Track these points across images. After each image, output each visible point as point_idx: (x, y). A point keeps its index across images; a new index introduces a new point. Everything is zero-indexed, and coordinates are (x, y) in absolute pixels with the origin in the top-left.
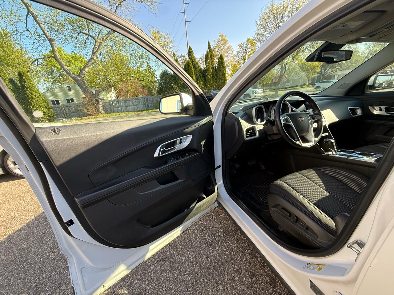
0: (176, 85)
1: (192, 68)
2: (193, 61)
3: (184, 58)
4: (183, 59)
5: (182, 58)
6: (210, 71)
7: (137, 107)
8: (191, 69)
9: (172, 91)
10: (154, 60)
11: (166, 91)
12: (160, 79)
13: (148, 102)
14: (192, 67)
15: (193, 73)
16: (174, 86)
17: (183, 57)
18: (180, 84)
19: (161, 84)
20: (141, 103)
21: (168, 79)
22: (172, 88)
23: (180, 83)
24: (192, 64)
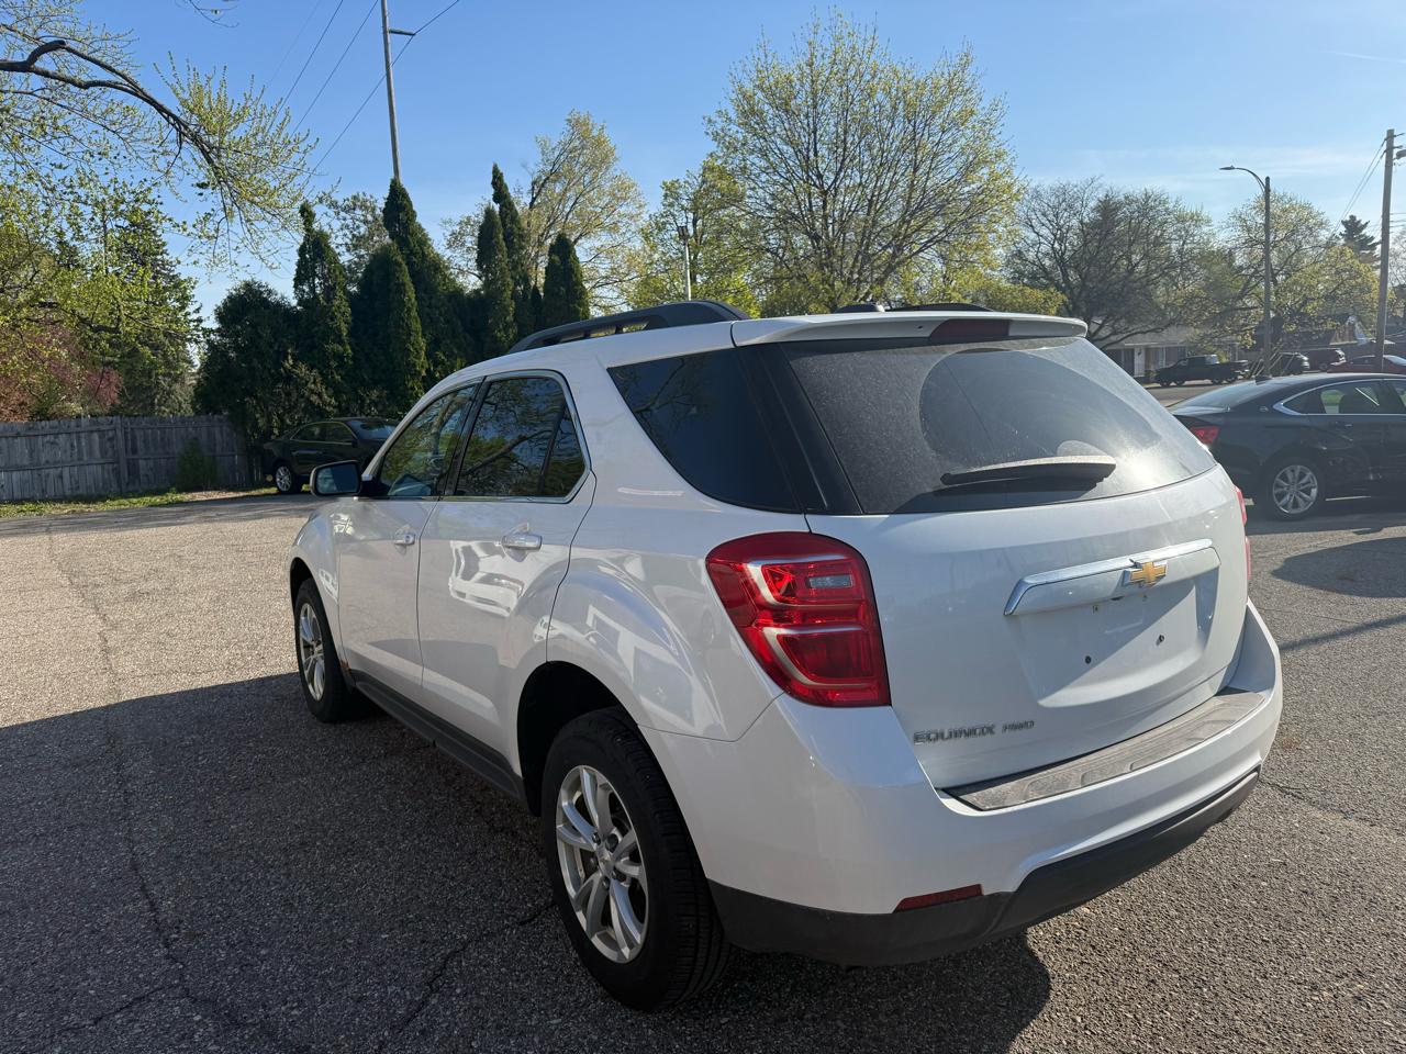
0: (311, 368)
1: (404, 284)
2: (412, 253)
3: (370, 218)
4: (366, 222)
5: (358, 212)
6: (505, 308)
7: (61, 477)
8: (401, 289)
9: (288, 394)
10: (190, 229)
11: (251, 395)
12: (215, 326)
13: (134, 451)
14: (407, 279)
15: (409, 310)
16: (302, 370)
17: (364, 207)
18: (334, 364)
19: (224, 354)
20: (90, 453)
21: (266, 333)
22: (289, 378)
23: (339, 357)
24: (405, 267)
